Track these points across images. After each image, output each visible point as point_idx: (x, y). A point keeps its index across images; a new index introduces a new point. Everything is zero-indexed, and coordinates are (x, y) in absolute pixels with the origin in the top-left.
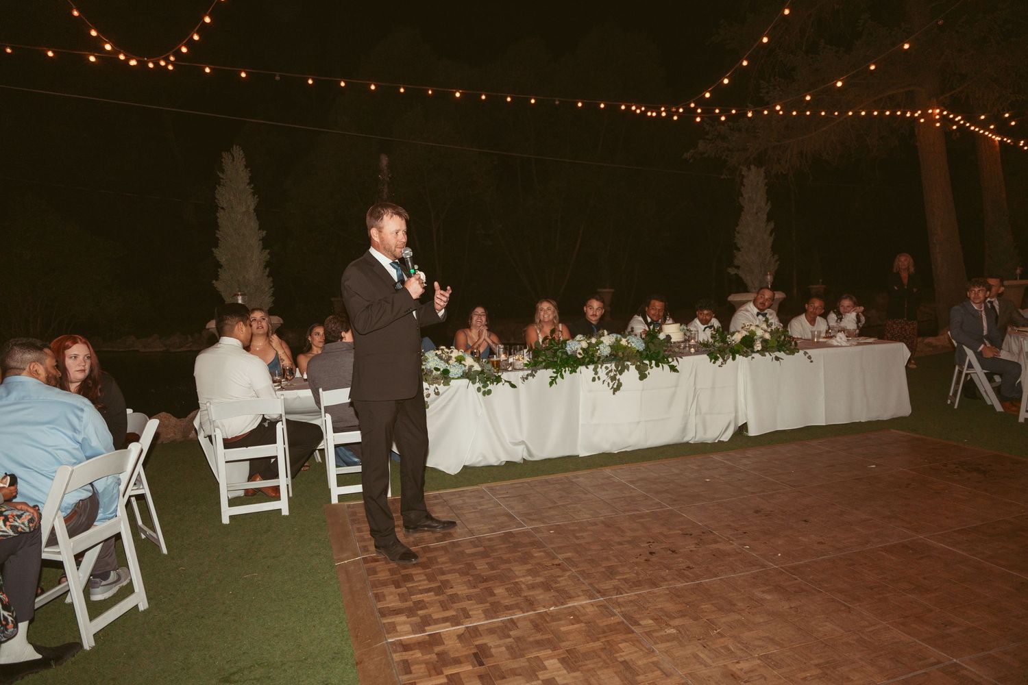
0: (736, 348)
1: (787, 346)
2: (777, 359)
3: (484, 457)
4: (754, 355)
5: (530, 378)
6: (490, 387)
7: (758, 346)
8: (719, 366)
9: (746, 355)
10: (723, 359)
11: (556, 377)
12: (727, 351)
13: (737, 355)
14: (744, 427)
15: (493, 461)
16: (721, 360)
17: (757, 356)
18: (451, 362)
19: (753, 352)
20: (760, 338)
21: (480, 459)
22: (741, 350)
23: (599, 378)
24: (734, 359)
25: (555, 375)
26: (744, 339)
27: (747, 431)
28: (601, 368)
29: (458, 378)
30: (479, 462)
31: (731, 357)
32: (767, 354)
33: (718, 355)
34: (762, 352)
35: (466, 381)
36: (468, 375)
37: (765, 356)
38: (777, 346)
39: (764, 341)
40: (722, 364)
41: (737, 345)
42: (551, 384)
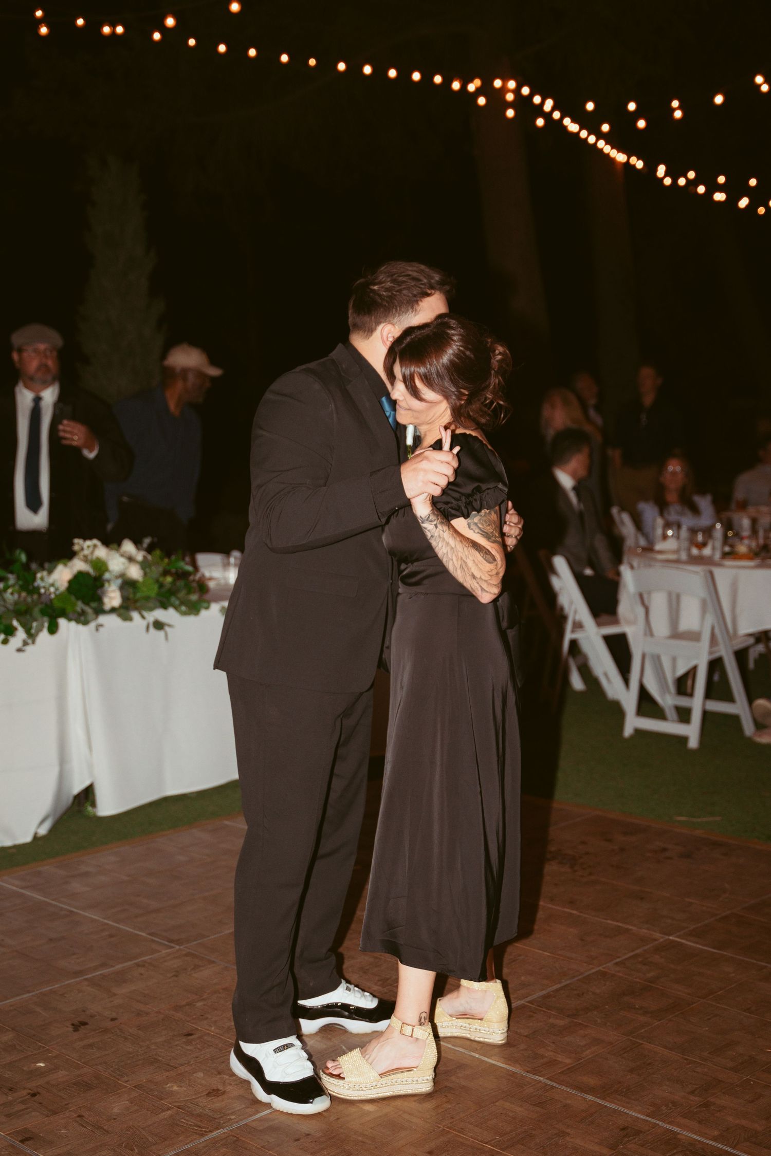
0: (57, 604)
1: (182, 594)
2: (159, 625)
4: (102, 619)
7: (113, 598)
8: (19, 650)
9: (81, 619)
10: (28, 631)
12: (36, 611)
13: (62, 622)
14: (88, 794)
16: (21, 634)
17: (110, 621)
19: (100, 611)
20: (117, 577)
22: (69, 610)
24: (53, 629)
26: (78, 580)
27: (94, 805)
31: (46, 625)
32: (135, 615)
33: (15, 623)
34: (123, 611)
37: (129, 619)
38: (159, 594)
39: (128, 585)
40: (25, 643)
41: (60, 597)
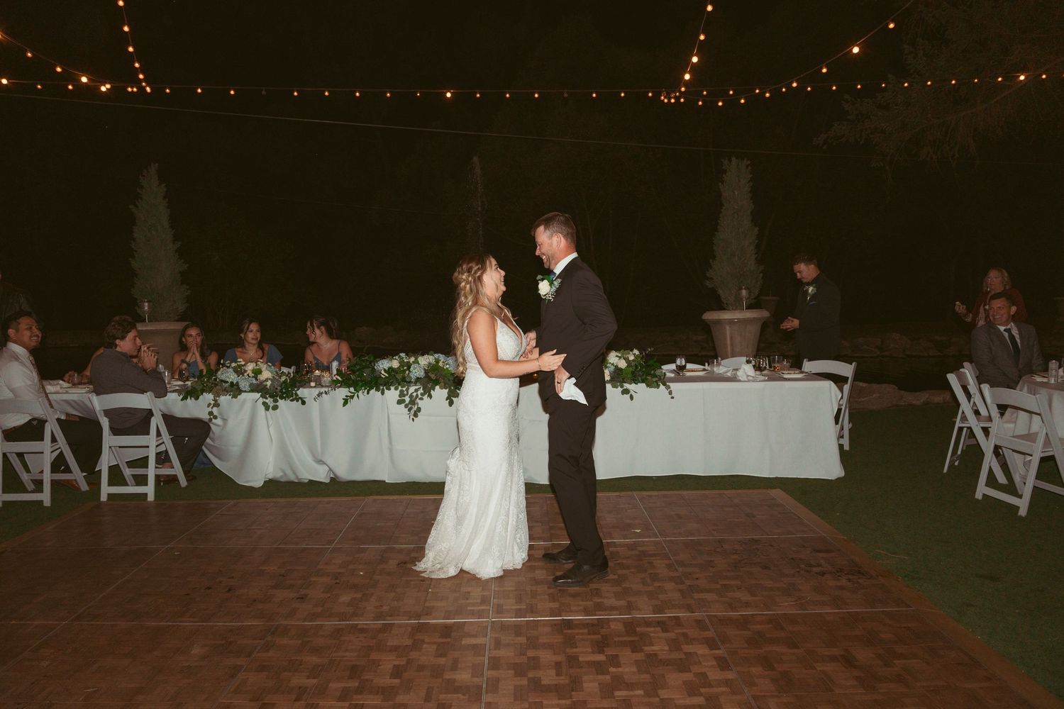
3: (285, 474)
5: (324, 395)
6: (281, 403)
11: (352, 397)
15: (292, 478)
18: (246, 374)
21: (281, 474)
23: (404, 401)
25: (349, 394)
28: (407, 390)
29: (249, 392)
30: (281, 477)
32: (619, 385)
35: (258, 395)
36: (258, 388)
42: (346, 403)
